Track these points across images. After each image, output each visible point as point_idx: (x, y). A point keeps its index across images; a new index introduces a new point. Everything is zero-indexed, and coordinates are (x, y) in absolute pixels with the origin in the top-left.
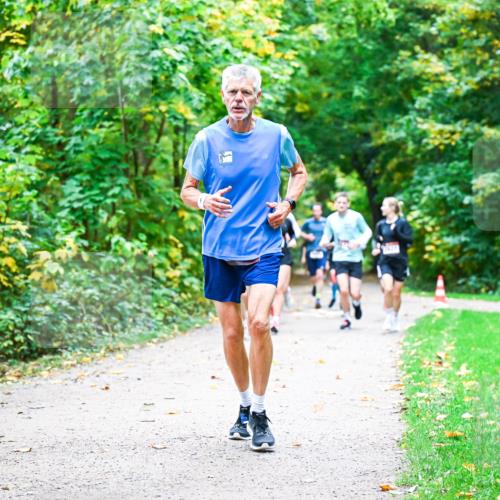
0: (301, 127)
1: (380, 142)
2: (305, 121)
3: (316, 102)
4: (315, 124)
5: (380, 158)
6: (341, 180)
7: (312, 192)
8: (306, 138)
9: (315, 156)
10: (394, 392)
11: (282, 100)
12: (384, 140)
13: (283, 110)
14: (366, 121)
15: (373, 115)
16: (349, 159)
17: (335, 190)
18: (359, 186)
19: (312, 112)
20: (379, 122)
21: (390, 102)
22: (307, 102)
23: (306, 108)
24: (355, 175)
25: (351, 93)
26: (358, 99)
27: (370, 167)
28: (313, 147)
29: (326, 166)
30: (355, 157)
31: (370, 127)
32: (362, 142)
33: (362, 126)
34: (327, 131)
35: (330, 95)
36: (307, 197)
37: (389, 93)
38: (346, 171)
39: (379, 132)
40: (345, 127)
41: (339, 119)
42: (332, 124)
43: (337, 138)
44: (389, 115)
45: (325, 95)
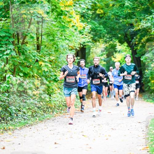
0: (99, 21)
1: (138, 28)
2: (101, 18)
3: (107, 9)
4: (106, 19)
5: (138, 36)
6: (119, 47)
7: (104, 53)
8: (102, 26)
9: (106, 35)
10: (144, 151)
11: (90, 7)
12: (140, 27)
13: (90, 12)
14: (132, 18)
15: (135, 15)
16: (123, 37)
17: (116, 52)
18: (128, 50)
19: (104, 14)
20: (137, 18)
21: (143, 9)
22: (102, 9)
23: (102, 11)
24: (126, 44)
25: (124, 4)
26: (127, 7)
27: (133, 40)
28: (105, 31)
29: (112, 40)
30: (126, 35)
31: (133, 21)
32: (129, 28)
33: (129, 20)
34: (112, 23)
35: (113, 5)
36: (102, 55)
37: (142, 4)
38: (121, 42)
39: (137, 24)
40: (121, 21)
41: (118, 17)
42: (115, 19)
43: (117, 26)
44: (142, 15)
45: (111, 5)
